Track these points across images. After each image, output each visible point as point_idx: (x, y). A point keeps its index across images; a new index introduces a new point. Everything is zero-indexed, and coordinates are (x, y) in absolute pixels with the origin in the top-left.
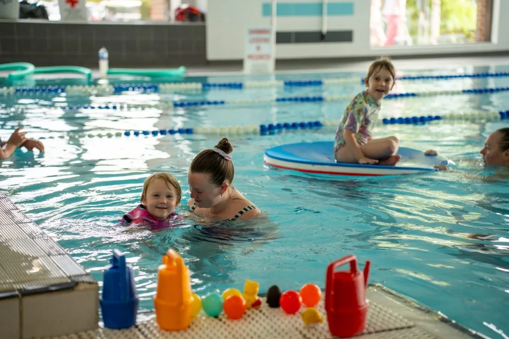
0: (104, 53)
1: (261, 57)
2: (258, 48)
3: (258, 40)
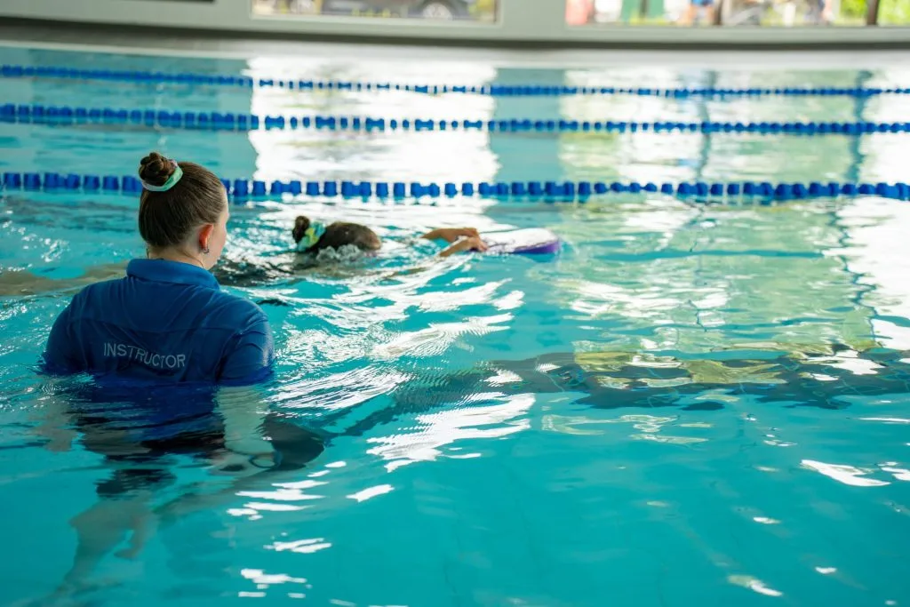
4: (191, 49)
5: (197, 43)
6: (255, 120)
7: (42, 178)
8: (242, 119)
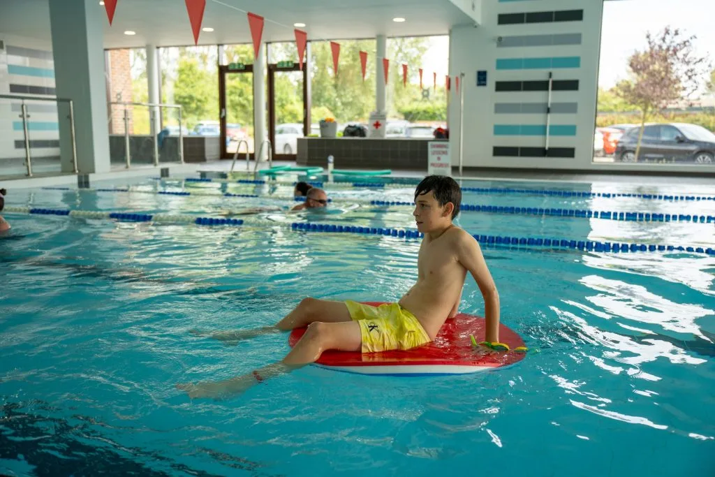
0: (331, 159)
1: (441, 165)
2: (439, 159)
3: (439, 153)
4: (572, 179)
5: (577, 176)
6: (590, 213)
7: (511, 239)
8: (584, 212)
